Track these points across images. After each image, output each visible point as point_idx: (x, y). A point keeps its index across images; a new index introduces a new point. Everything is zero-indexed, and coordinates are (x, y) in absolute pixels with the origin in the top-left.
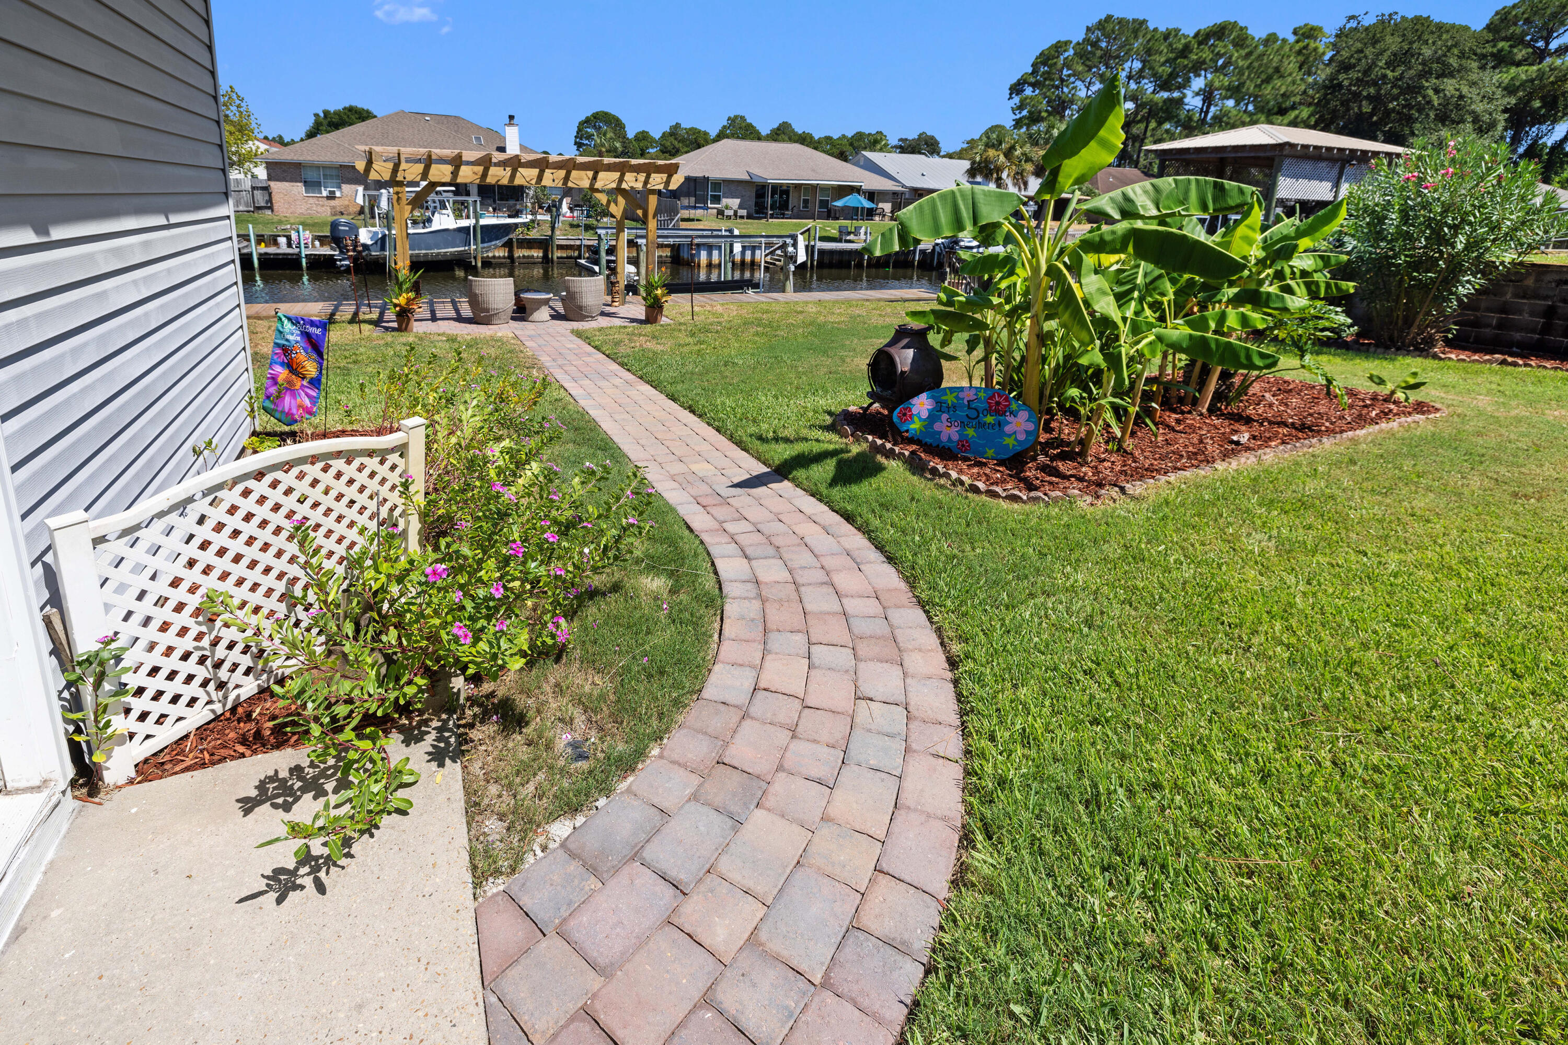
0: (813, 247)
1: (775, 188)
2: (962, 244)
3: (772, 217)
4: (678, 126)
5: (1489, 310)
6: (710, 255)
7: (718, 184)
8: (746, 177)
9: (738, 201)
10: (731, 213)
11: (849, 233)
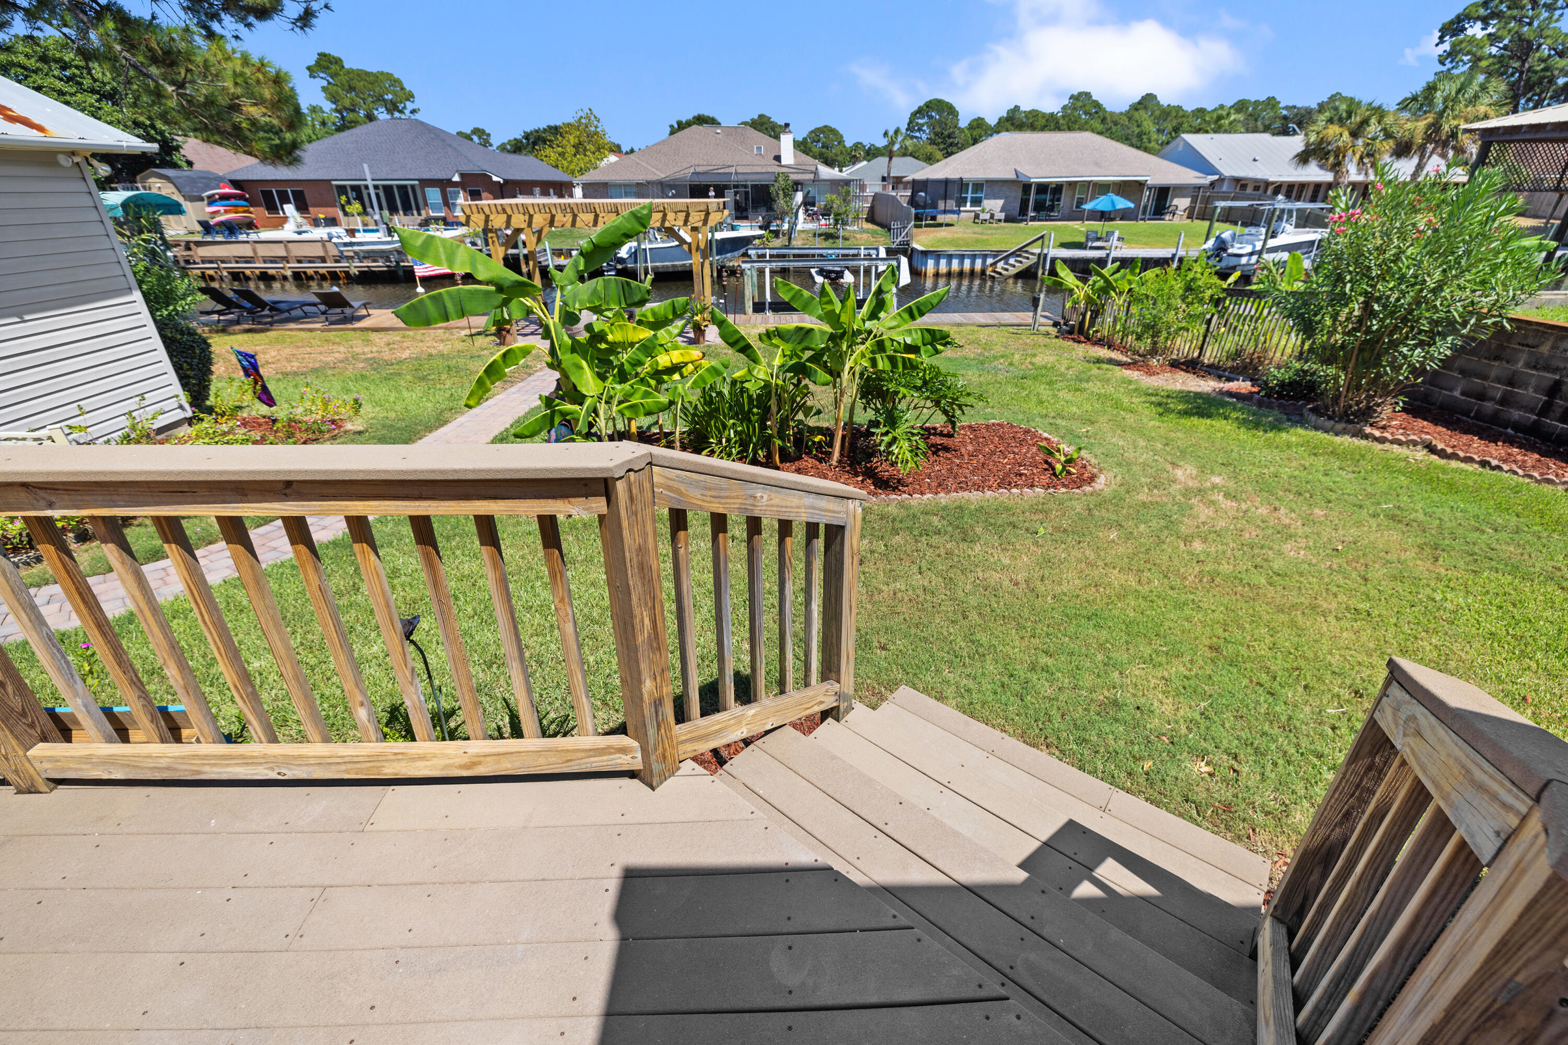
0: (1046, 255)
1: (1042, 188)
2: (1230, 251)
3: (1033, 219)
4: (1017, 108)
5: (1498, 380)
6: (937, 264)
7: (978, 186)
8: (1012, 176)
9: (1000, 202)
10: (987, 216)
11: (1098, 239)
